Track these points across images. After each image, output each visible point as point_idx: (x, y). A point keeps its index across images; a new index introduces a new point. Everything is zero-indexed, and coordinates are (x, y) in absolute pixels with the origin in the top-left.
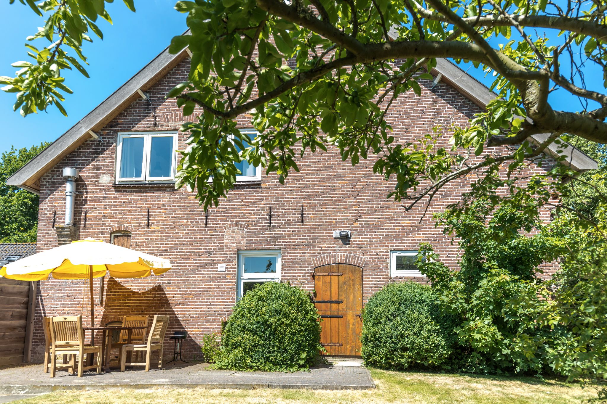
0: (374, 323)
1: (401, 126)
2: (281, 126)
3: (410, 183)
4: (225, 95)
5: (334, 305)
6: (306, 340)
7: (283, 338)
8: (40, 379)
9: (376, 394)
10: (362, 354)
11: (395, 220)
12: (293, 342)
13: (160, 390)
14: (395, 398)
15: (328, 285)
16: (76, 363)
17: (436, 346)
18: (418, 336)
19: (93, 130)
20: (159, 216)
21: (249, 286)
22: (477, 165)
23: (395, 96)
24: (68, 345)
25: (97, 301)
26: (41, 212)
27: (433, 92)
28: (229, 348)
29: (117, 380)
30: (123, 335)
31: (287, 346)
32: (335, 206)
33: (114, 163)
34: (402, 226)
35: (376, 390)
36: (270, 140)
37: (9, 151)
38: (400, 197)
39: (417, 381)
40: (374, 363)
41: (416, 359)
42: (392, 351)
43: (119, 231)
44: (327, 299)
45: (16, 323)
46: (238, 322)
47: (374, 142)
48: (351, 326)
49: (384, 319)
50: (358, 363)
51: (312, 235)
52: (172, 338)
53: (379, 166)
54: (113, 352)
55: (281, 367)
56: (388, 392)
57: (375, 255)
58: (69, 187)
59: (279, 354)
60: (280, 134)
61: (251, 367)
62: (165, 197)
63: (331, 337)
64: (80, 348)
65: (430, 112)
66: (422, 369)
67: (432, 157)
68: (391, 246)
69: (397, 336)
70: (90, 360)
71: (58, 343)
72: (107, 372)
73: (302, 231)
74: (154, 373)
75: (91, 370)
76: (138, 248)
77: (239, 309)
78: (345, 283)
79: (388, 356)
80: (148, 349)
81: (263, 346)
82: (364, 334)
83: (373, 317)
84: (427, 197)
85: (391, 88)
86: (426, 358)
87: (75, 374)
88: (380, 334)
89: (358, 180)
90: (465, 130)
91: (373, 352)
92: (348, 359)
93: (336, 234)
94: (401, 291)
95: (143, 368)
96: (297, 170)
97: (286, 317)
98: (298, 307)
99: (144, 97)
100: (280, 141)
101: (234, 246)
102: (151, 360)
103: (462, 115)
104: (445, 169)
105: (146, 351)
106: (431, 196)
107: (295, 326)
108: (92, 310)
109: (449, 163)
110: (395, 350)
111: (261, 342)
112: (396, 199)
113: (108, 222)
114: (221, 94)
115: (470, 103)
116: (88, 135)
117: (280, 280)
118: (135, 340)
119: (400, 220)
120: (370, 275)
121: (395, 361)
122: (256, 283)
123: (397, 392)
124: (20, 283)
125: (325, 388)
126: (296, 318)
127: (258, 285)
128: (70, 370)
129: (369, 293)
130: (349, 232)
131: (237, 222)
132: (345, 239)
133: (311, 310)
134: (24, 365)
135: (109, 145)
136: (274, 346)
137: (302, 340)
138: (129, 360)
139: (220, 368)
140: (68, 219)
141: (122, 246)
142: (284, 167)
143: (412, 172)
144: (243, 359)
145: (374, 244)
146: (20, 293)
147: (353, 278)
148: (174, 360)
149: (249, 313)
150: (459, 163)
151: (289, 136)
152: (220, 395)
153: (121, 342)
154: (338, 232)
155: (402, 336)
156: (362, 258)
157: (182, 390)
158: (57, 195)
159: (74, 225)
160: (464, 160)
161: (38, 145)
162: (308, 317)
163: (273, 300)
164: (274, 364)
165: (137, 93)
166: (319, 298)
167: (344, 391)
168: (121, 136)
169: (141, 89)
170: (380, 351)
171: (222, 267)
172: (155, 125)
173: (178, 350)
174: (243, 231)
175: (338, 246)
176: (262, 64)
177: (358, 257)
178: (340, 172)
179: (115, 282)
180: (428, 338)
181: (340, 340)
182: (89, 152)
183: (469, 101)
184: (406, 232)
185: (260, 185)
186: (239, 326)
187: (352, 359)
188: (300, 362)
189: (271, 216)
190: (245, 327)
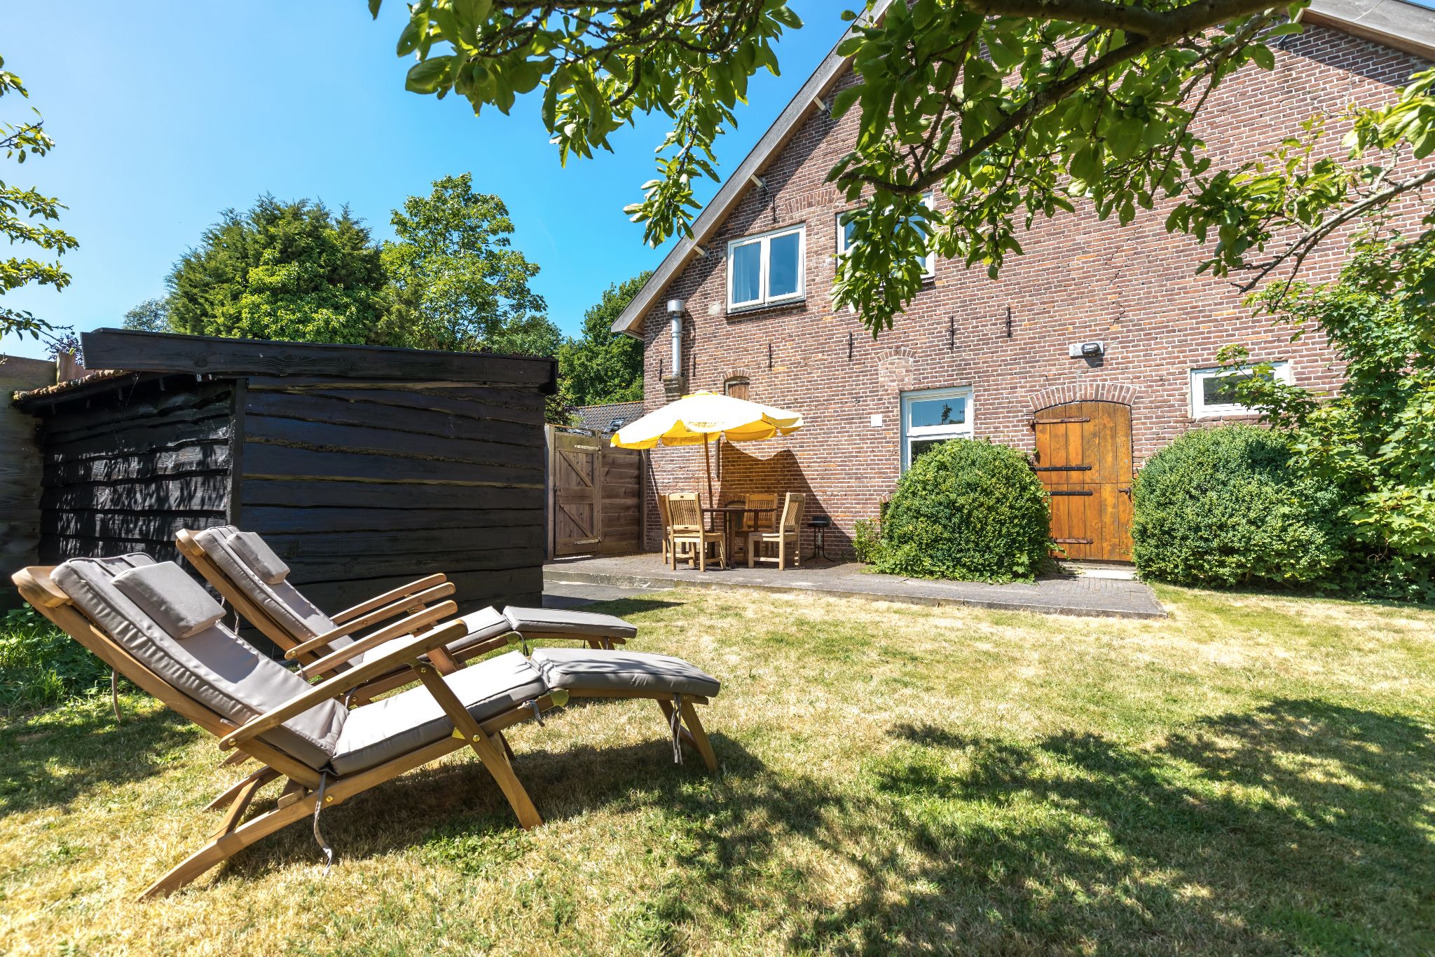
0: (1159, 504)
1: (1209, 131)
2: (992, 184)
3: (1249, 238)
4: (910, 161)
5: (1074, 474)
6: (1025, 533)
7: (982, 529)
8: (661, 571)
9: (1169, 628)
10: (1134, 559)
11: (1200, 312)
12: (1000, 535)
13: (802, 596)
14: (1212, 637)
15: (1062, 440)
16: (697, 554)
17: (1303, 546)
18: (1258, 527)
19: (699, 245)
20: (785, 351)
21: (921, 448)
22: (1422, 177)
23: (1214, 84)
24: (686, 531)
25: (713, 475)
26: (647, 362)
27: (1282, 49)
28: (895, 542)
29: (748, 579)
30: (747, 519)
31: (991, 541)
32: (1072, 301)
33: (724, 285)
34: (1216, 320)
35: (1168, 622)
36: (973, 212)
37: (609, 289)
38: (1225, 267)
39: (1259, 610)
40: (1160, 575)
41: (1253, 568)
42: (1199, 554)
43: (734, 378)
44: (1060, 463)
45: (630, 501)
46: (906, 503)
47: (1166, 178)
48: (1110, 510)
49: (1180, 496)
50: (1126, 573)
51: (1028, 356)
52: (810, 525)
53: (1178, 219)
54: (738, 542)
55: (982, 575)
56: (1196, 625)
57: (1156, 381)
58: (675, 325)
59: (977, 554)
60: (990, 198)
61: (932, 573)
62: (790, 323)
63: (1070, 528)
64: (701, 534)
65: (1276, 90)
66: (1268, 588)
67: (1301, 181)
68: (1192, 361)
69: (1210, 526)
70: (712, 551)
71: (677, 527)
72: (733, 568)
73: (1010, 350)
74: (789, 572)
75: (713, 564)
76: (759, 399)
77: (907, 484)
78: (1095, 435)
79: (1192, 562)
80: (781, 540)
81: (949, 540)
82: (1138, 523)
83: (1158, 492)
84: (1291, 261)
85: (1207, 71)
86: (1278, 567)
87: (696, 567)
88: (1173, 524)
89: (1117, 247)
90: (1384, 110)
91: (1158, 555)
92: (1104, 566)
93: (1075, 349)
94: (1218, 444)
95: (776, 565)
96: (1019, 251)
97: (987, 495)
98: (1008, 478)
99: (759, 184)
100: (991, 210)
101: (894, 387)
102: (786, 555)
103: (1357, 78)
104: (1333, 200)
105: (778, 543)
106: (1301, 258)
107: (1004, 509)
108: (710, 486)
109: (1341, 185)
110: (1206, 553)
111: (946, 535)
112: (1216, 273)
113: (722, 367)
114: (903, 158)
115: (1380, 49)
116: (694, 252)
117: (972, 435)
118: (763, 526)
119: (1210, 311)
120: (1146, 418)
121: (1206, 572)
122: (932, 442)
123: (1215, 626)
124: (631, 452)
125: (1068, 612)
126: (1005, 496)
127: (936, 445)
128: (691, 562)
129: (1146, 450)
130: (1101, 344)
131: (898, 347)
132: (1094, 358)
133: (1032, 483)
134: (640, 553)
135: (718, 261)
136: (967, 542)
137: (1018, 533)
138: (757, 554)
139: (883, 572)
140: (675, 368)
141: (740, 397)
142: (996, 251)
143: (1256, 217)
144: (917, 560)
145: (1155, 360)
146: (630, 465)
147: (1111, 425)
148: (815, 556)
149: (924, 489)
150: (1368, 180)
151: (1007, 199)
152: (888, 610)
153: (746, 529)
154: (1079, 345)
155: (1222, 527)
156: (1128, 389)
157: (832, 600)
158: (662, 338)
159: (683, 375)
160: (1382, 174)
161: (637, 277)
162: (1027, 496)
163: (963, 468)
164: (970, 570)
165: (750, 181)
166: (1045, 463)
167: (1103, 620)
168: (732, 245)
169: (755, 174)
170: (1173, 553)
171: (877, 420)
172: (775, 220)
173: (819, 542)
174: (907, 362)
175: (1079, 371)
176: (968, 95)
177: (1122, 388)
178: (1080, 238)
179: (733, 448)
180: (1284, 529)
181: (1089, 534)
182: (694, 274)
183: (1377, 44)
184: (1226, 331)
185: (932, 283)
186: (909, 509)
187: (1112, 567)
188: (1015, 568)
189: (953, 332)
190: (918, 511)
